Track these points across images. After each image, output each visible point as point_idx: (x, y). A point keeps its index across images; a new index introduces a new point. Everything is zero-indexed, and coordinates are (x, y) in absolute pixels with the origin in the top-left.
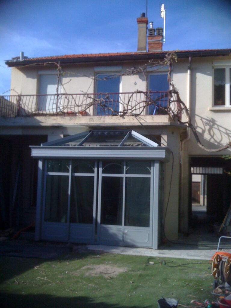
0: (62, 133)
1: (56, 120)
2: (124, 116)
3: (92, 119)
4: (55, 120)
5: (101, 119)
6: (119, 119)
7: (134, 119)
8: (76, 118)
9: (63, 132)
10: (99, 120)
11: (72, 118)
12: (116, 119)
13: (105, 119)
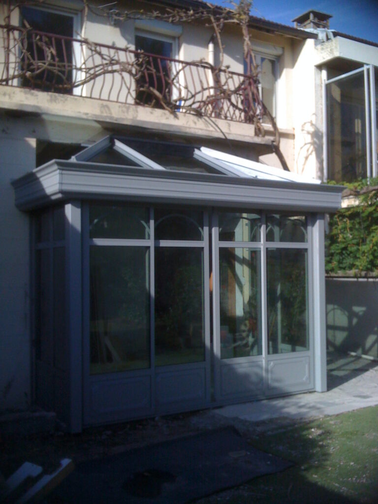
0: (33, 134)
1: (9, 95)
2: (178, 113)
3: (106, 109)
4: (7, 97)
5: (128, 112)
6: (167, 118)
7: (195, 123)
8: (66, 100)
9: (34, 132)
10: (123, 112)
11: (56, 97)
12: (161, 116)
13: (137, 112)
